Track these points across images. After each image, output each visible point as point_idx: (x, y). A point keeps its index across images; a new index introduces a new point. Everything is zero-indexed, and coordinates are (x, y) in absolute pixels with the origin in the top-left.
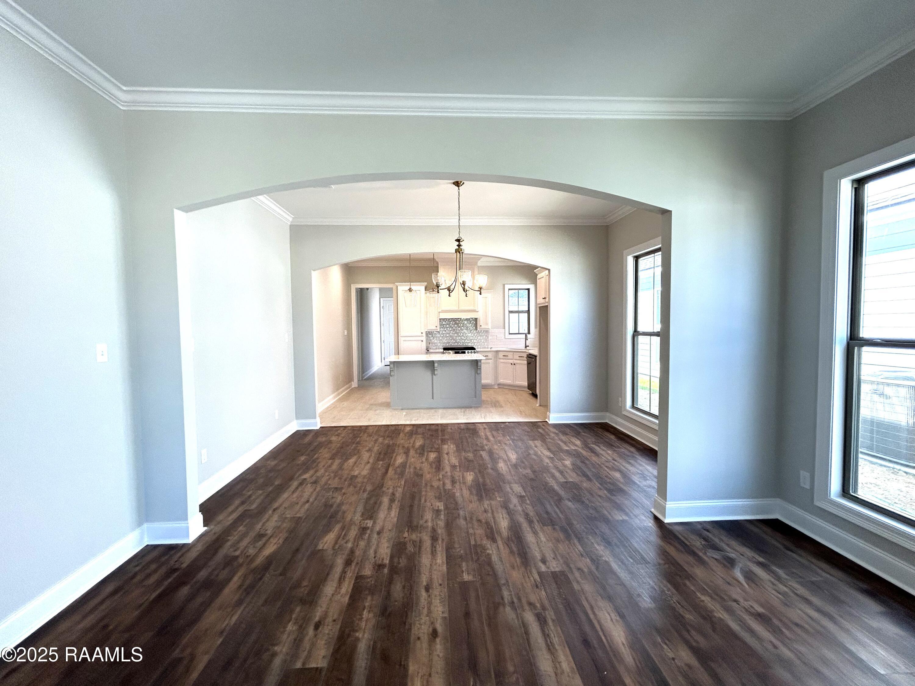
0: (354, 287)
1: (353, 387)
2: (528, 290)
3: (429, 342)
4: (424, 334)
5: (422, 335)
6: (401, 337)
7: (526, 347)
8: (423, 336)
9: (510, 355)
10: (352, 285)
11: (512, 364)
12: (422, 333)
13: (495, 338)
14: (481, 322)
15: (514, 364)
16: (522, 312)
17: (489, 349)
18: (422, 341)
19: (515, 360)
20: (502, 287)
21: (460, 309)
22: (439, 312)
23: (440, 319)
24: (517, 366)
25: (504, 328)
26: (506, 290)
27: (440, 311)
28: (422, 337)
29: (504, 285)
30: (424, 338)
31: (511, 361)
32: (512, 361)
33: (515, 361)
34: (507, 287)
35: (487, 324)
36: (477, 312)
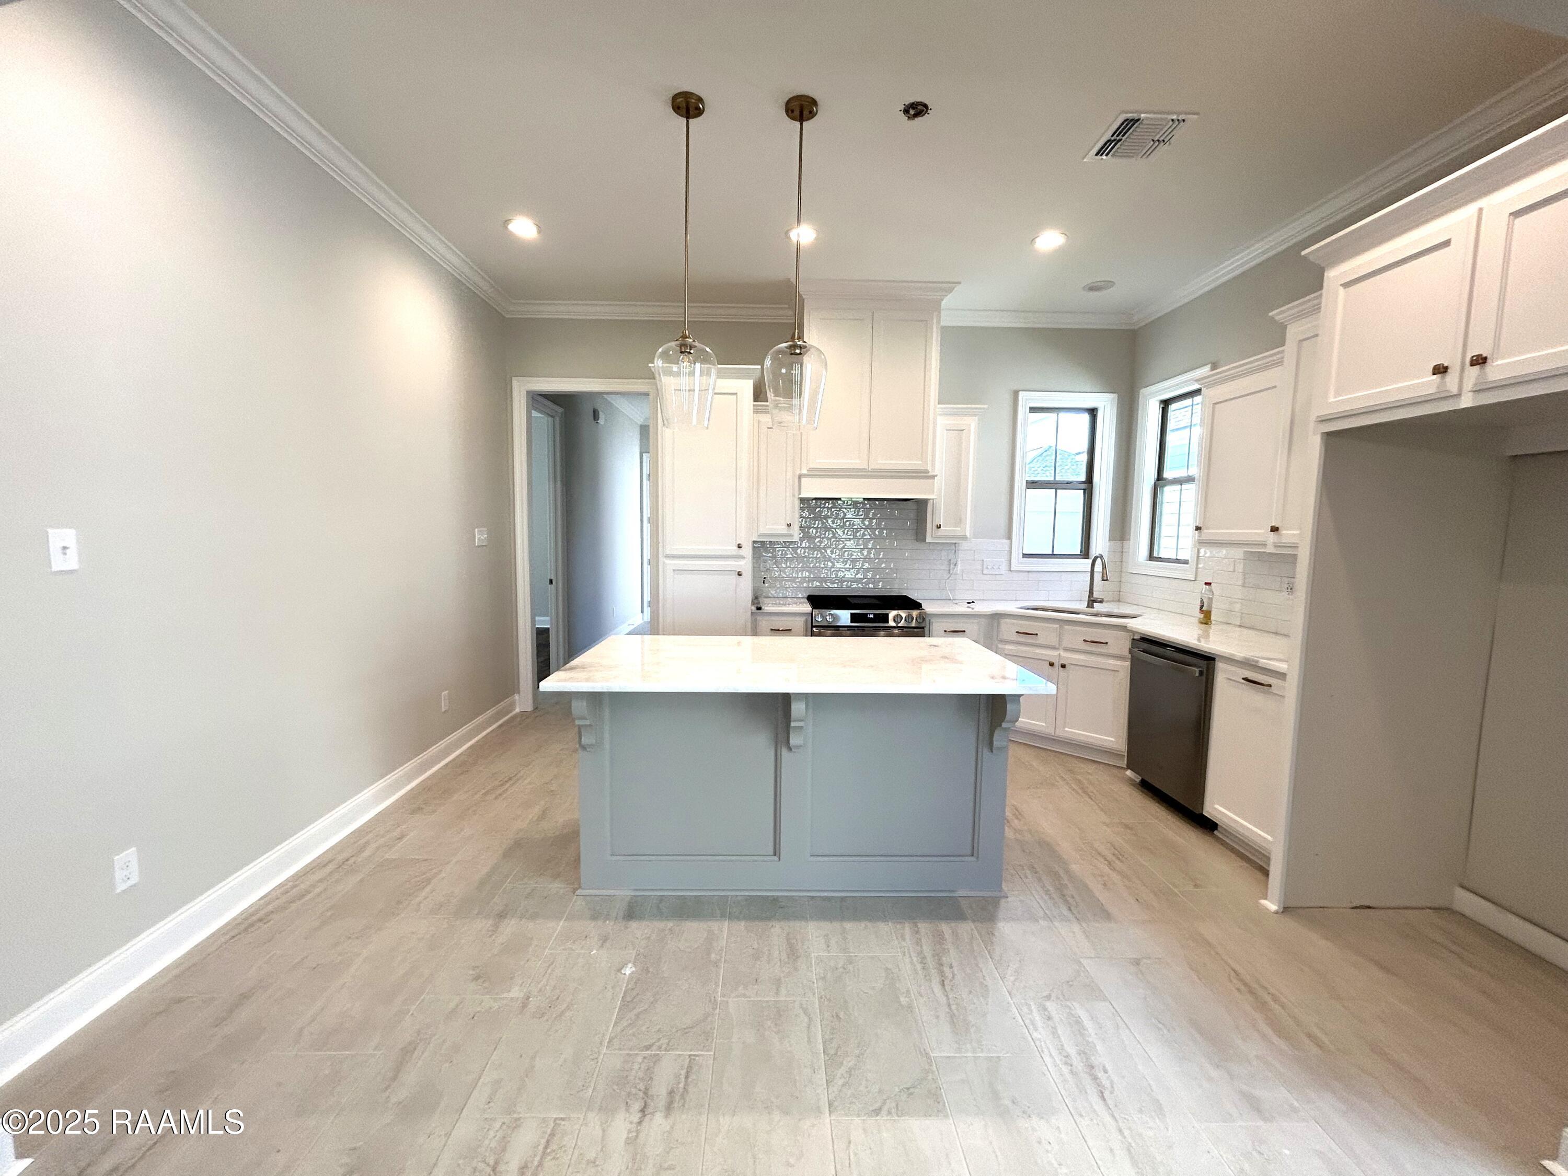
0: (520, 390)
1: (517, 710)
2: (1093, 412)
3: (761, 580)
4: (747, 551)
5: (742, 552)
6: (668, 557)
7: (1091, 602)
8: (743, 557)
9: (1047, 634)
10: (516, 383)
11: (1052, 664)
12: (739, 546)
13: (979, 567)
14: (939, 515)
15: (1063, 666)
16: (1068, 485)
17: (962, 609)
18: (740, 574)
19: (1066, 650)
20: (1007, 398)
21: (872, 467)
22: (800, 477)
23: (802, 500)
24: (1071, 671)
25: (1009, 537)
26: (1023, 409)
27: (804, 471)
28: (742, 562)
29: (1016, 394)
30: (746, 565)
31: (1052, 654)
32: (1055, 653)
33: (1067, 657)
34: (1027, 399)
35: (959, 521)
36: (933, 477)
